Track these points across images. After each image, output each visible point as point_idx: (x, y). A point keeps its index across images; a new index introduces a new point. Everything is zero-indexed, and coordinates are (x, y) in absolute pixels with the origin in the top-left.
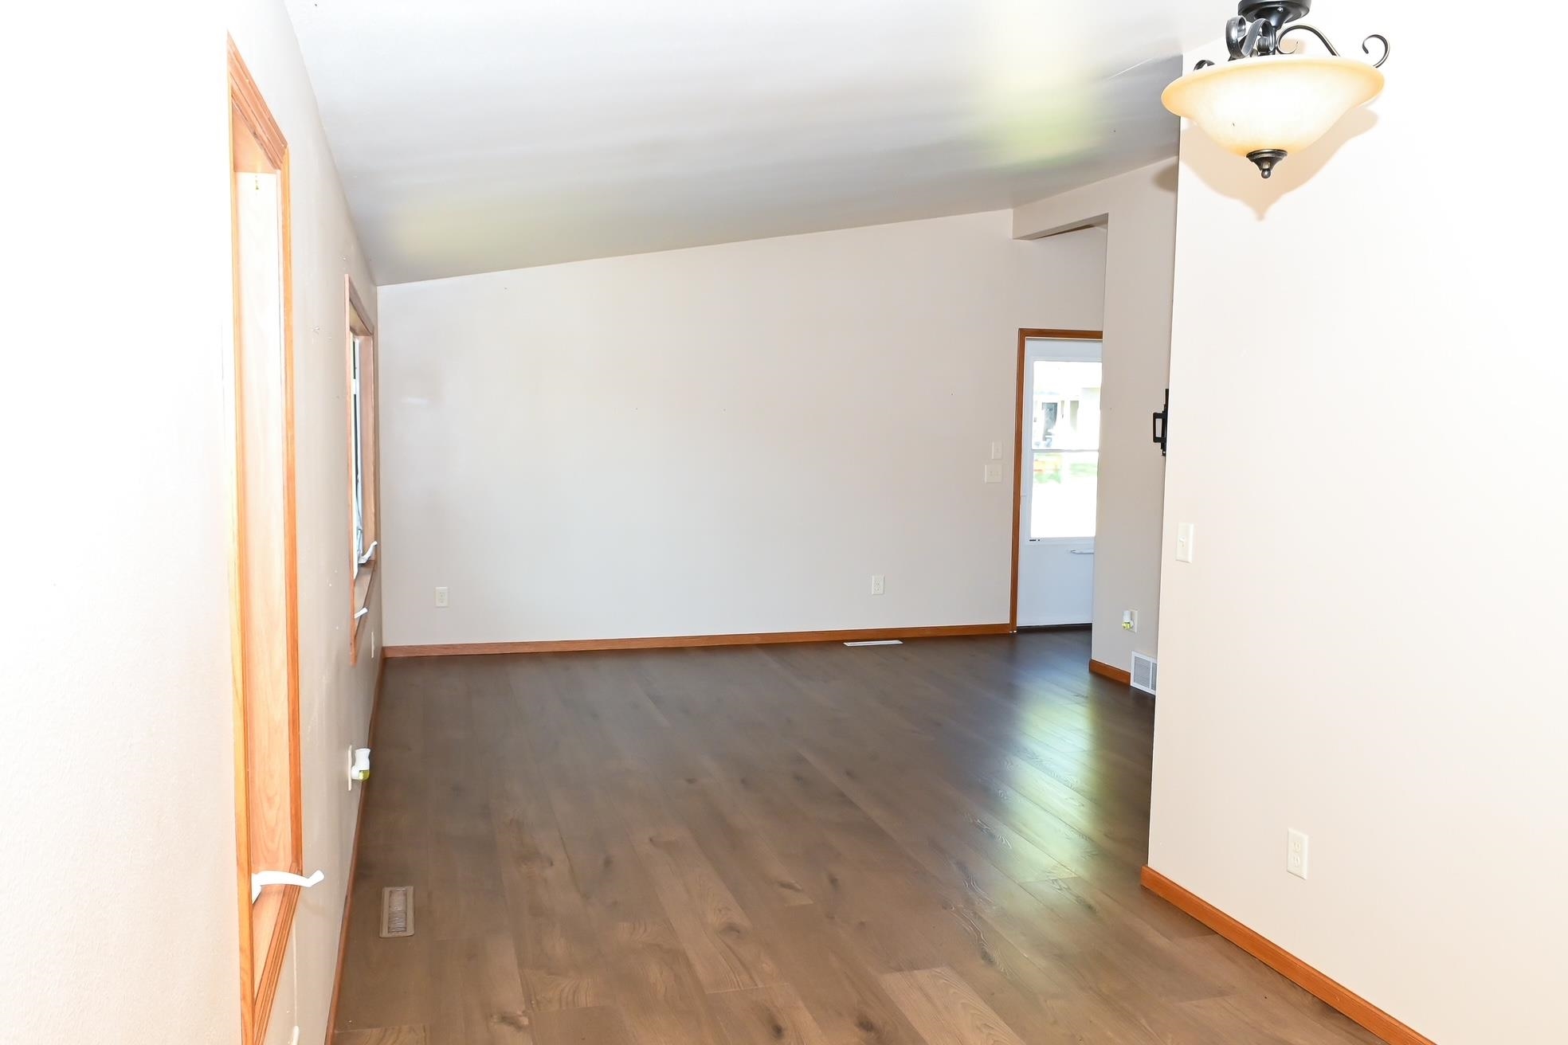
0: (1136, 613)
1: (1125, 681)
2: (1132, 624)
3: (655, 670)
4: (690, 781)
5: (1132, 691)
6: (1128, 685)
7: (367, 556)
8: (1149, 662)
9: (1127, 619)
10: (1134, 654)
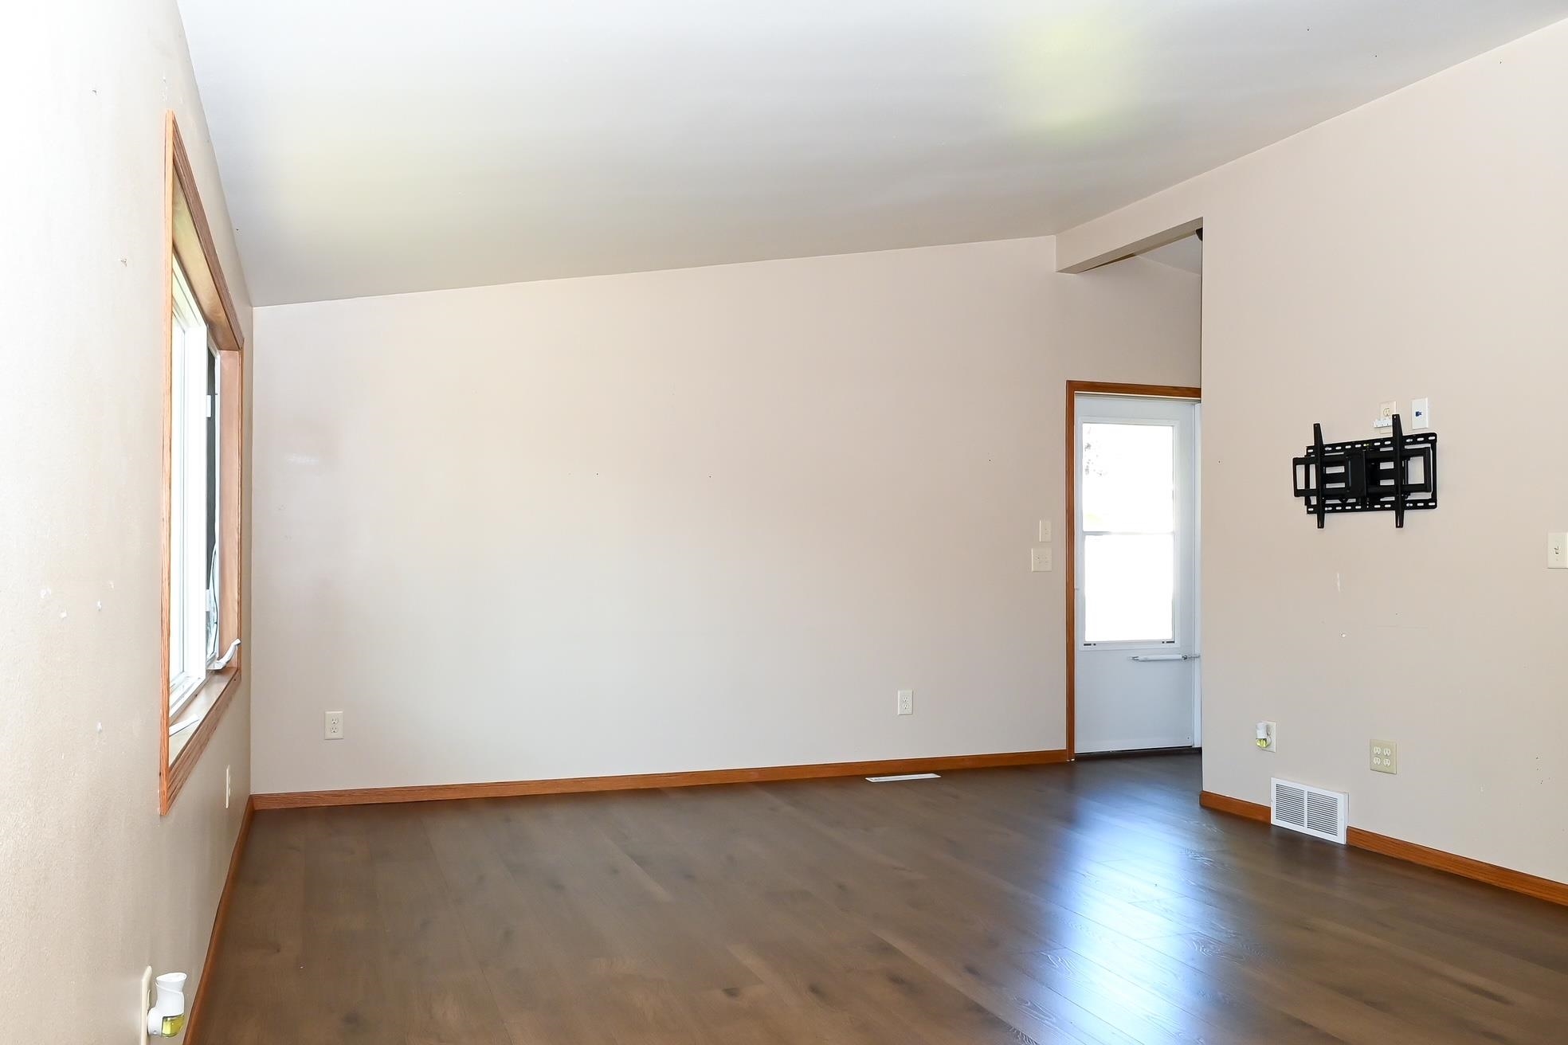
0: (1273, 725)
1: (1260, 818)
2: (1269, 740)
3: (628, 817)
4: (731, 992)
5: (1273, 829)
6: (1267, 824)
7: (224, 661)
8: (1302, 792)
9: (1261, 734)
10: (1275, 781)
